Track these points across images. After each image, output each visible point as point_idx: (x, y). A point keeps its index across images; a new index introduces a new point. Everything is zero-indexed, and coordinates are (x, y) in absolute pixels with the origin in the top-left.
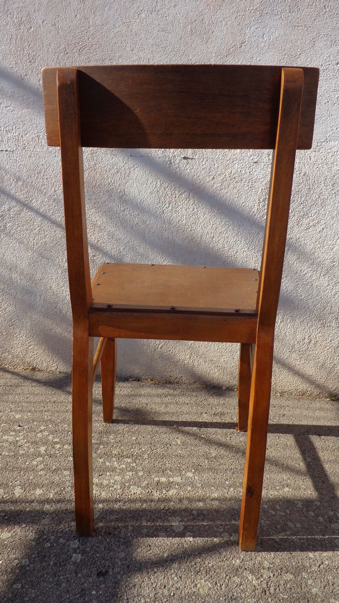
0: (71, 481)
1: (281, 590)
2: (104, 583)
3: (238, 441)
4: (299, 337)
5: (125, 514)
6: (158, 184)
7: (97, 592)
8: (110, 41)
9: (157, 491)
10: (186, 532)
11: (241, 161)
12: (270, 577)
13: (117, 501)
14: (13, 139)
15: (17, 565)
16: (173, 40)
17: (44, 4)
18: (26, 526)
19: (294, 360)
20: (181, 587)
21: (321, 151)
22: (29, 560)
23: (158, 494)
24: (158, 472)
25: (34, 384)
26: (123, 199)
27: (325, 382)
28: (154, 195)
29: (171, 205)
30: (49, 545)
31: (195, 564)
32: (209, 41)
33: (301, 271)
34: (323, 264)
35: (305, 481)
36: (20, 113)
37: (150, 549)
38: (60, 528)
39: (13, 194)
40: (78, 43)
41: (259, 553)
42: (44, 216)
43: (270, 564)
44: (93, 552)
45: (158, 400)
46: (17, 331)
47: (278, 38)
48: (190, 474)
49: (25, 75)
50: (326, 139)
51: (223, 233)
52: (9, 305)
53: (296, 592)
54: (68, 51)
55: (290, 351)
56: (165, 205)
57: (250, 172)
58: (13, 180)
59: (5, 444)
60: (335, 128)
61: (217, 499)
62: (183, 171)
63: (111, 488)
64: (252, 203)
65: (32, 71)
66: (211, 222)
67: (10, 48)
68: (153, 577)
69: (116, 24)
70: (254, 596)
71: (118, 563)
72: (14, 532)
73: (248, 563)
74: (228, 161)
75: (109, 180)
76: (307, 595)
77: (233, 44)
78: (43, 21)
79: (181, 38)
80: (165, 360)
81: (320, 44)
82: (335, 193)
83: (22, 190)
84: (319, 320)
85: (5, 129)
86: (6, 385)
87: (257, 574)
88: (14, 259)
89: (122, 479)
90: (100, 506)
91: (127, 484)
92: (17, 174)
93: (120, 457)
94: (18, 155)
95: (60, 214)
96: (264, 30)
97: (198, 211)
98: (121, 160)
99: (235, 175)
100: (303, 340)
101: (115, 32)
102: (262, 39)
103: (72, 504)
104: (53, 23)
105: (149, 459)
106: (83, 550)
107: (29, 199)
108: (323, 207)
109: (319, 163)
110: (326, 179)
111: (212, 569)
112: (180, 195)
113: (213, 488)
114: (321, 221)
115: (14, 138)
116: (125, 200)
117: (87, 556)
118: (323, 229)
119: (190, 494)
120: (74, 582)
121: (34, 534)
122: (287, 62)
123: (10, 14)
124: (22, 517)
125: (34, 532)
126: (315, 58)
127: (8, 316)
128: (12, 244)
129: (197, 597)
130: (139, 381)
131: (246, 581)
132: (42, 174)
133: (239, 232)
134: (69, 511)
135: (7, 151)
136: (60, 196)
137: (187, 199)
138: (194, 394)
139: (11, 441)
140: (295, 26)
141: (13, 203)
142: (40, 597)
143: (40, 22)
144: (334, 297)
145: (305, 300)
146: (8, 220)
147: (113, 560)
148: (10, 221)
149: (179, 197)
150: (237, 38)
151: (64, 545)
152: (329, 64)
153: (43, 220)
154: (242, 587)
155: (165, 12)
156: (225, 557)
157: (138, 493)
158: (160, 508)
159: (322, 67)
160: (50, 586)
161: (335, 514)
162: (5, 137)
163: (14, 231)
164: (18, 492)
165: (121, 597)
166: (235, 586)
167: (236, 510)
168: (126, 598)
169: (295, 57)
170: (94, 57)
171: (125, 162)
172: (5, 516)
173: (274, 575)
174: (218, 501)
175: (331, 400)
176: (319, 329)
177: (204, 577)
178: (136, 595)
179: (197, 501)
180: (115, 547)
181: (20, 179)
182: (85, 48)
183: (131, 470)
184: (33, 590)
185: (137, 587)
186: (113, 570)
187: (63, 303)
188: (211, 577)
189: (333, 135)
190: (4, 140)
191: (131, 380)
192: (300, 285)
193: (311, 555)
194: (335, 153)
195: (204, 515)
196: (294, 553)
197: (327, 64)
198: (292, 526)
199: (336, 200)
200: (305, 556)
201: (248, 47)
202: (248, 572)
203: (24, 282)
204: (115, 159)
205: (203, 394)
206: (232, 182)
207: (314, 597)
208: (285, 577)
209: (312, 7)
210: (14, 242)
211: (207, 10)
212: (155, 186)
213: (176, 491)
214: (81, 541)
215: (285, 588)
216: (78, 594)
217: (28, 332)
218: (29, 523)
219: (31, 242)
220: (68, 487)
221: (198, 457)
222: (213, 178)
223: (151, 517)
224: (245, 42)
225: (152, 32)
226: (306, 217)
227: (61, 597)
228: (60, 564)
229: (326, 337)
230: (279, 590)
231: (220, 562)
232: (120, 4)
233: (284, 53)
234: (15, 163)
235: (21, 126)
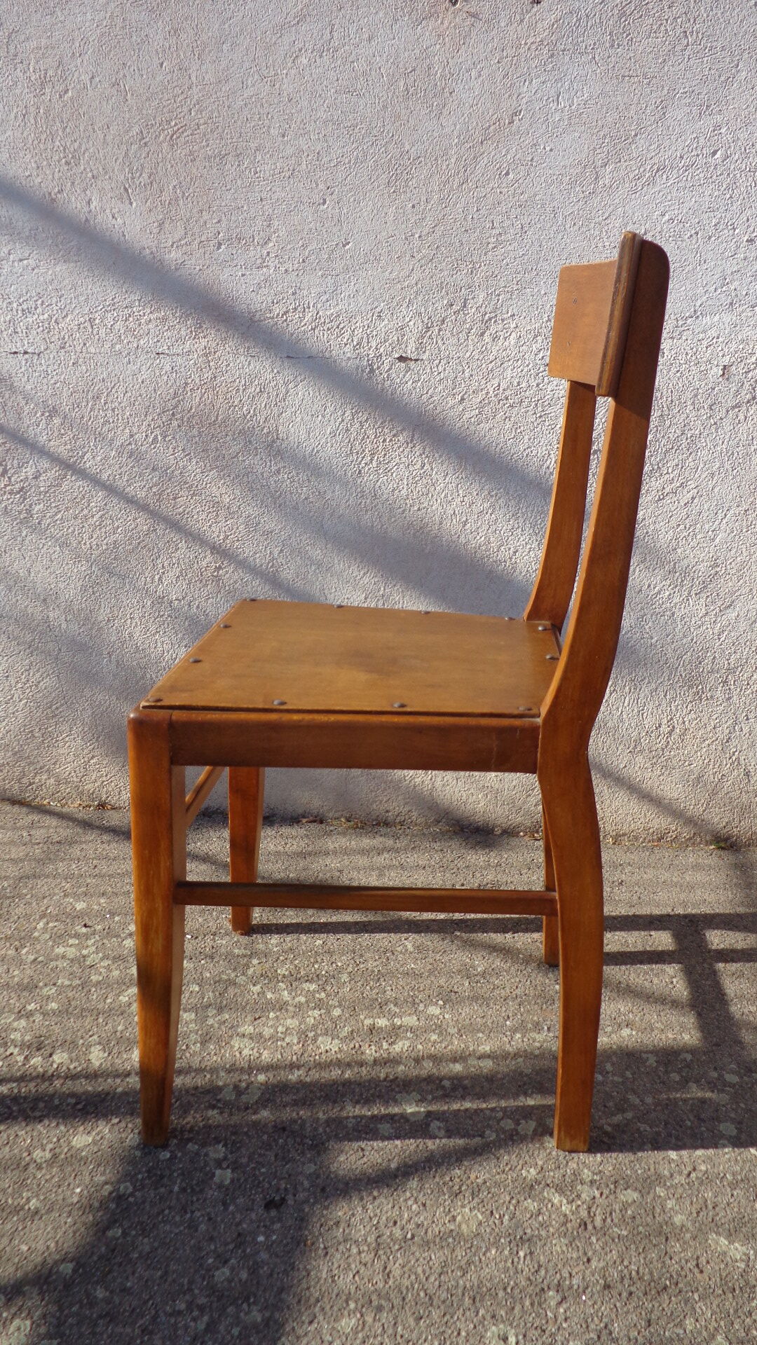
0: (200, 1032)
1: (616, 1221)
2: (280, 1220)
3: (529, 940)
4: (649, 722)
5: (311, 1091)
6: (346, 415)
7: (267, 1238)
8: (236, 116)
9: (370, 1046)
10: (431, 1121)
11: (520, 362)
12: (594, 1198)
13: (293, 1066)
14: (39, 327)
15: (110, 1193)
16: (369, 110)
17: (93, 41)
18: (120, 1121)
19: (639, 769)
20: (425, 1223)
21: (684, 338)
22: (131, 1184)
23: (373, 1051)
24: (370, 1008)
25: (105, 837)
26: (275, 448)
27: (704, 811)
28: (339, 438)
29: (376, 458)
30: (168, 1155)
31: (451, 1180)
32: (445, 112)
33: (649, 586)
34: (695, 572)
35: (662, 1014)
36: (50, 272)
37: (364, 1155)
38: (187, 1123)
39: (42, 443)
40: (168, 122)
41: (573, 1155)
42: (111, 489)
43: (594, 1174)
44: (253, 1165)
45: (362, 861)
46: (65, 727)
47: (589, 102)
48: (434, 1010)
49: (59, 192)
50: (695, 311)
51: (487, 513)
52: (45, 675)
53: (644, 1224)
54: (147, 139)
55: (630, 752)
56: (363, 457)
57: (538, 385)
58: (43, 415)
59: (62, 964)
60: (712, 289)
61: (489, 1056)
62: (399, 387)
63: (279, 1043)
64: (544, 449)
65: (73, 183)
66: (460, 492)
67: (25, 135)
68: (371, 1206)
69: (247, 80)
70: (565, 1234)
71: (302, 1184)
72: (98, 1134)
73: (552, 1174)
74: (491, 362)
75: (245, 409)
76: (665, 1227)
77: (496, 116)
78: (93, 78)
79: (385, 107)
80: (374, 778)
81: (677, 113)
82: (715, 423)
83: (63, 435)
84: (689, 686)
85: (20, 308)
86: (50, 841)
87: (569, 1193)
88: (52, 579)
89: (300, 1024)
90: (262, 1078)
91: (311, 1034)
92: (50, 402)
93: (294, 979)
94: (50, 362)
95: (143, 484)
96: (559, 85)
97: (432, 469)
98: (267, 366)
99: (508, 393)
100: (657, 729)
101: (245, 96)
102: (556, 104)
103: (205, 1076)
104: (114, 79)
105: (353, 982)
106: (235, 1162)
107: (78, 453)
108: (691, 453)
109: (682, 362)
110: (696, 396)
111: (483, 1188)
112: (394, 436)
113: (481, 1035)
114: (689, 483)
115: (40, 324)
116: (279, 451)
117: (244, 1173)
118: (693, 498)
119: (435, 1048)
120: (222, 1221)
121: (136, 1136)
122: (608, 153)
123: (22, 62)
124: (110, 1105)
125: (136, 1131)
126: (667, 143)
127: (45, 697)
128: (46, 547)
129: (457, 1239)
130: (321, 822)
131: (550, 1206)
132: (102, 401)
133: (518, 509)
134: (201, 1090)
135: (26, 353)
136: (142, 445)
137: (408, 444)
138: (437, 846)
139: (71, 957)
140: (624, 76)
141: (45, 464)
142: (160, 1251)
143: (85, 78)
144: (719, 639)
145: (659, 647)
146: (36, 498)
147: (293, 1178)
148: (38, 500)
149: (391, 440)
150: (502, 105)
151: (197, 1154)
152: (698, 155)
153: (108, 495)
154: (540, 1218)
155: (350, 51)
156: (507, 1164)
157: (333, 1050)
158: (379, 1077)
159: (683, 161)
160: (177, 1231)
161: (721, 1076)
162: (21, 324)
163: (48, 521)
164: (97, 1057)
165: (313, 1244)
166: (528, 1216)
167: (526, 1075)
168: (322, 1246)
169: (625, 140)
170: (202, 151)
171: (275, 371)
172: (77, 1104)
173: (601, 1194)
174: (493, 1060)
175: (718, 848)
176: (690, 705)
177: (469, 1202)
178: (341, 1240)
179: (451, 1061)
180: (296, 1155)
181: (57, 411)
182: (183, 133)
183: (318, 1006)
184: (146, 1240)
185: (342, 1225)
186: (295, 1195)
187: (158, 667)
188: (483, 1201)
189: (710, 302)
190: (19, 330)
191: (304, 820)
192: (649, 616)
193: (673, 1155)
194: (714, 341)
195: (465, 1088)
196: (640, 1154)
197: (693, 154)
198: (637, 1101)
199: (718, 438)
200: (661, 1158)
201: (526, 122)
202: (553, 1190)
203: (74, 627)
204: (255, 366)
205: (455, 843)
206: (502, 408)
207: (678, 1231)
208: (622, 1197)
209: (658, 35)
210: (50, 543)
211: (438, 46)
212: (340, 419)
213: (407, 1043)
214: (229, 1146)
215: (623, 1216)
216: (232, 1242)
217: (86, 729)
218: (124, 1114)
219: (85, 544)
220: (195, 1043)
221: (450, 975)
222: (463, 399)
223: (361, 1095)
224: (520, 112)
225: (323, 95)
226: (657, 474)
227: (200, 1249)
228: (193, 1190)
229: (705, 720)
230: (612, 1221)
231: (499, 1173)
232: (254, 36)
233: (602, 133)
234: (45, 380)
235: (54, 300)
